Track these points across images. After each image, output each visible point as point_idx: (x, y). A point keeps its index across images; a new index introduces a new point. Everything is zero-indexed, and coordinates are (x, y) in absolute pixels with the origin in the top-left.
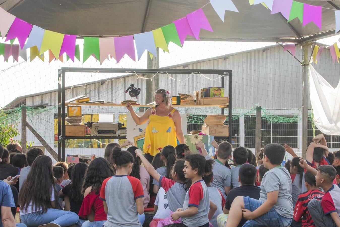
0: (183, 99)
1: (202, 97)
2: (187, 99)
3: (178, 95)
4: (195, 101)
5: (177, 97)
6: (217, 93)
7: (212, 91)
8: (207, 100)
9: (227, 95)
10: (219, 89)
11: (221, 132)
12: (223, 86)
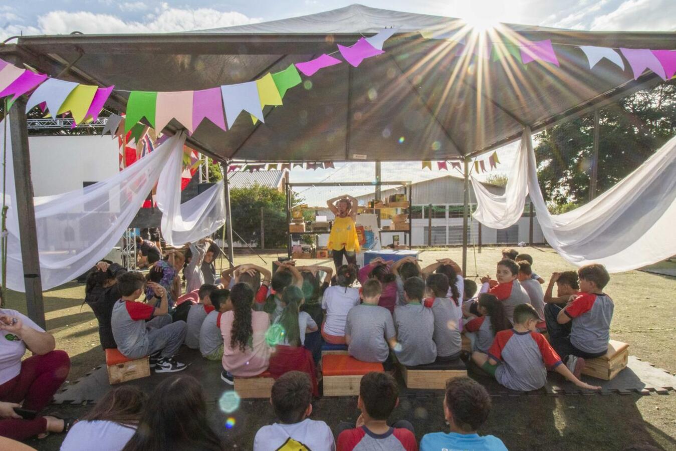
0: (376, 203)
1: (390, 201)
2: (379, 204)
3: (372, 201)
4: (384, 205)
5: (371, 202)
6: (401, 198)
7: (397, 197)
8: (393, 203)
9: (408, 200)
10: (402, 195)
11: (403, 227)
12: (406, 193)
